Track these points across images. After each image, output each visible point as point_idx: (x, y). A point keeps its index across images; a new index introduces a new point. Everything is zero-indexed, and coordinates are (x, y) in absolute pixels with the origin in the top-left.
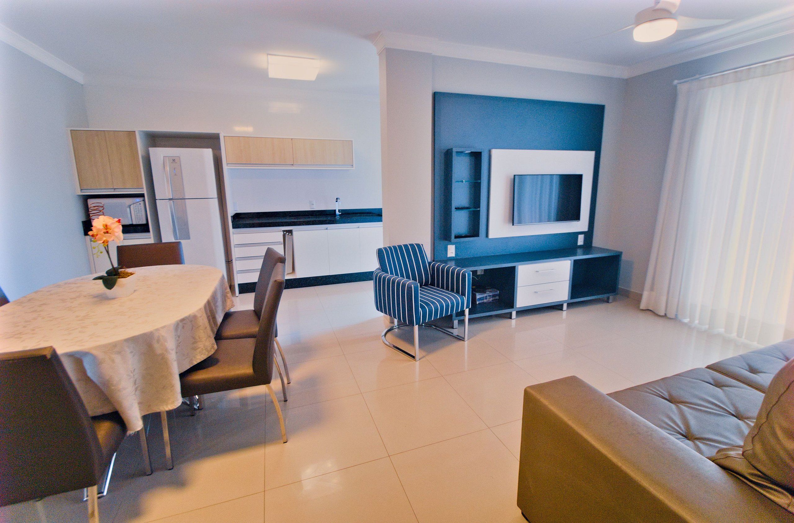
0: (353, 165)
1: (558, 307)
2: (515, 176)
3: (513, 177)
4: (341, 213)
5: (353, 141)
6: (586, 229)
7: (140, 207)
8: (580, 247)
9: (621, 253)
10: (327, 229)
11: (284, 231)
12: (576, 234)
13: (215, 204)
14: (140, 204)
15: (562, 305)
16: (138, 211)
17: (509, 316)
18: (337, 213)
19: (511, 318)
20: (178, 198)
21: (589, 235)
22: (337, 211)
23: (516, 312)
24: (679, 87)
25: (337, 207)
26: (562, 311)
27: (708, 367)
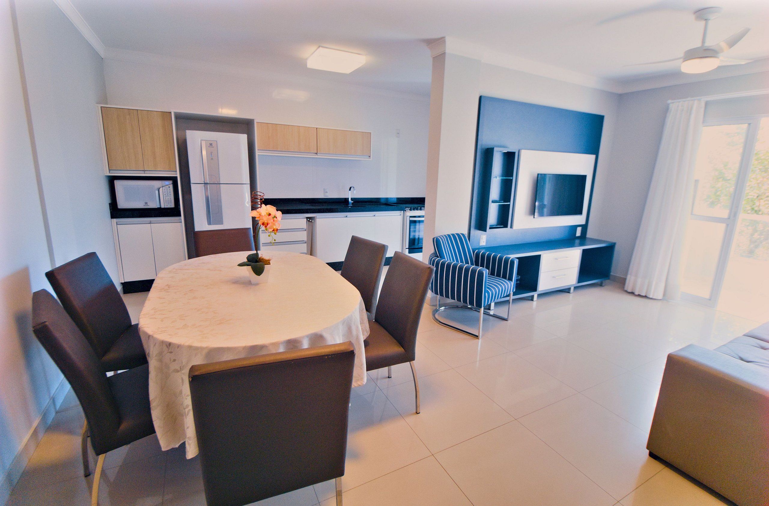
0: (370, 157)
1: (567, 291)
2: (538, 174)
3: (536, 176)
4: (353, 202)
5: (371, 133)
6: (583, 222)
7: (170, 190)
8: (578, 237)
9: (615, 243)
10: (347, 217)
11: (307, 218)
12: (576, 227)
13: (247, 188)
14: (169, 187)
15: (570, 289)
16: (168, 194)
17: (532, 299)
18: (349, 201)
19: (532, 300)
20: (214, 183)
21: (585, 227)
22: (350, 200)
23: (538, 294)
24: (671, 105)
25: (350, 195)
26: (569, 294)
27: (745, 335)
